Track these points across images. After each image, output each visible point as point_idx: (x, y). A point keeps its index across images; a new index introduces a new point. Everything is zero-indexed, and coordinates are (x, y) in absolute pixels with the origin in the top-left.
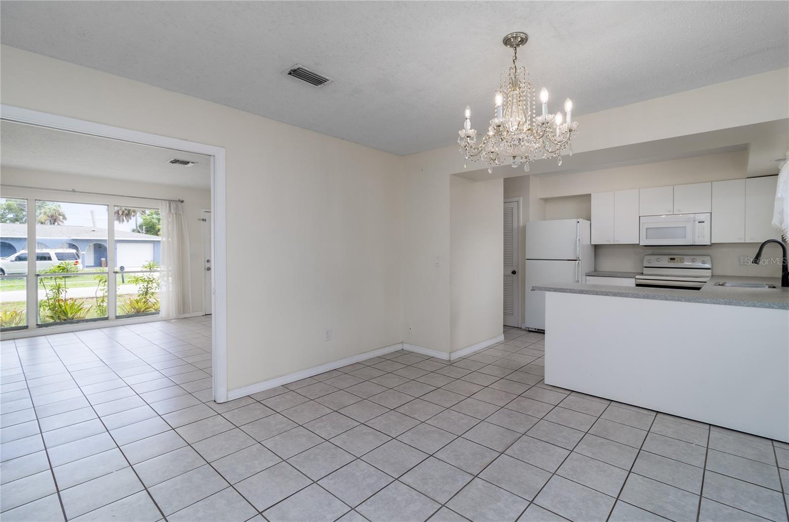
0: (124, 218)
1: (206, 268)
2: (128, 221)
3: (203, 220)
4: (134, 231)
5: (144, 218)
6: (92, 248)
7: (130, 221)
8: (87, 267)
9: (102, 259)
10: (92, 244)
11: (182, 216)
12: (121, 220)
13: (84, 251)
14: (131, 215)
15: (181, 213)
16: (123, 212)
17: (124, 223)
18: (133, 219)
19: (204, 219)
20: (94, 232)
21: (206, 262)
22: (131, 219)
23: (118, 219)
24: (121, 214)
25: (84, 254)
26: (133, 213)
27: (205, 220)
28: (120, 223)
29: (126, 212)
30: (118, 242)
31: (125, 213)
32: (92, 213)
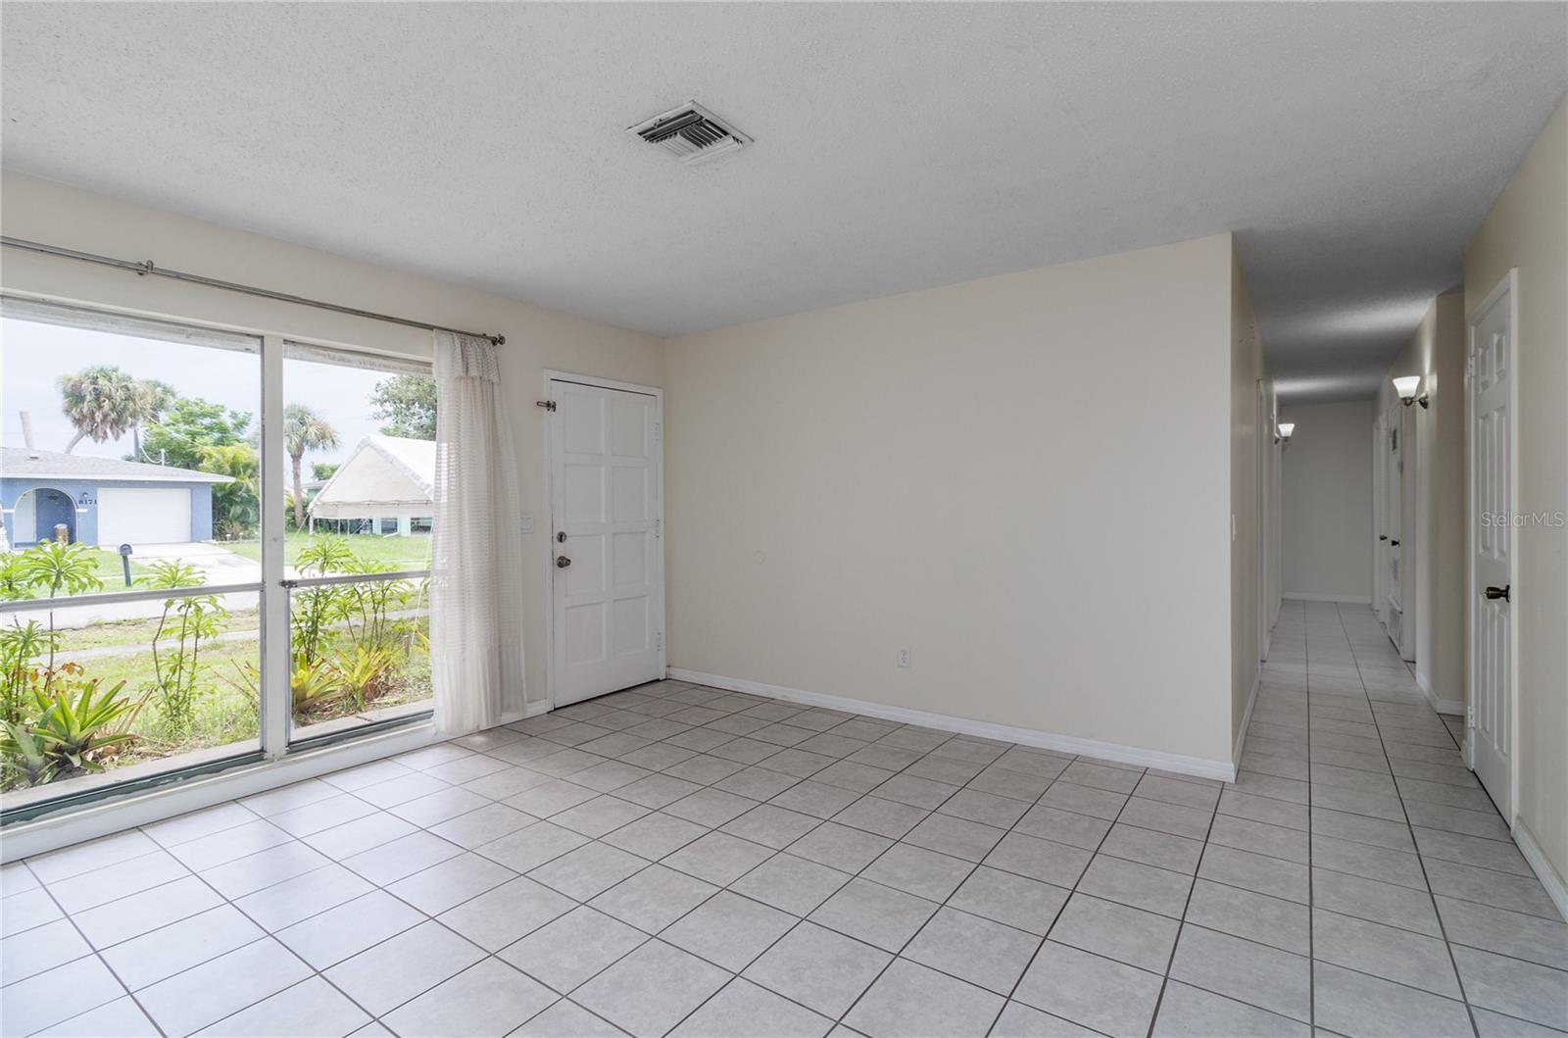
0: (108, 430)
1: (556, 558)
2: (117, 438)
3: (548, 405)
4: (129, 459)
5: (156, 430)
6: (32, 498)
7: (122, 436)
8: (17, 545)
9: (58, 526)
10: (31, 491)
11: (495, 386)
12: (100, 433)
13: (11, 507)
14: (125, 423)
15: (495, 379)
16: (106, 416)
17: (106, 441)
18: (129, 431)
19: (552, 400)
20: (35, 462)
21: (555, 540)
22: (124, 432)
23: (91, 433)
24: (99, 420)
25: (11, 514)
26: (130, 419)
27: (554, 407)
28: (96, 441)
29: (114, 415)
30: (100, 486)
31: (109, 418)
32: (22, 418)
